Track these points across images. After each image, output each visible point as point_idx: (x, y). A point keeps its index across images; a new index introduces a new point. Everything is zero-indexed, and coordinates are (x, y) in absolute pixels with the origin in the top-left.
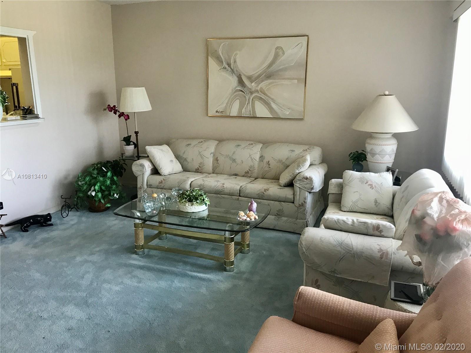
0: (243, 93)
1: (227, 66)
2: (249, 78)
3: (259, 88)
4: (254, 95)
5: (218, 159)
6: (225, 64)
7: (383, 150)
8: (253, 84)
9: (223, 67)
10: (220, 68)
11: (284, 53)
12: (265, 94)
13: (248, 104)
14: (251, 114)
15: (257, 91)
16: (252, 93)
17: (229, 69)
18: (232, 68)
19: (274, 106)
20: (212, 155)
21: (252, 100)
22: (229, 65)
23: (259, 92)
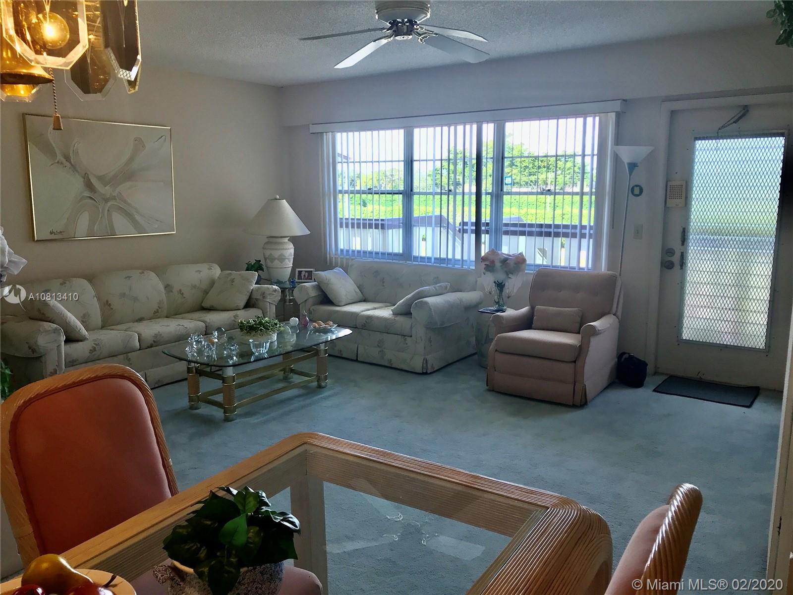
0: (93, 202)
1: (64, 161)
2: (100, 178)
3: (115, 194)
4: (109, 204)
5: (109, 303)
6: (60, 157)
7: (282, 255)
8: (107, 188)
9: (56, 161)
10: (53, 163)
11: (144, 146)
12: (125, 202)
13: (101, 218)
14: (108, 232)
15: (114, 198)
16: (107, 200)
17: (67, 164)
18: (73, 163)
19: (137, 217)
20: (95, 298)
21: (108, 210)
22: (68, 158)
23: (116, 199)
